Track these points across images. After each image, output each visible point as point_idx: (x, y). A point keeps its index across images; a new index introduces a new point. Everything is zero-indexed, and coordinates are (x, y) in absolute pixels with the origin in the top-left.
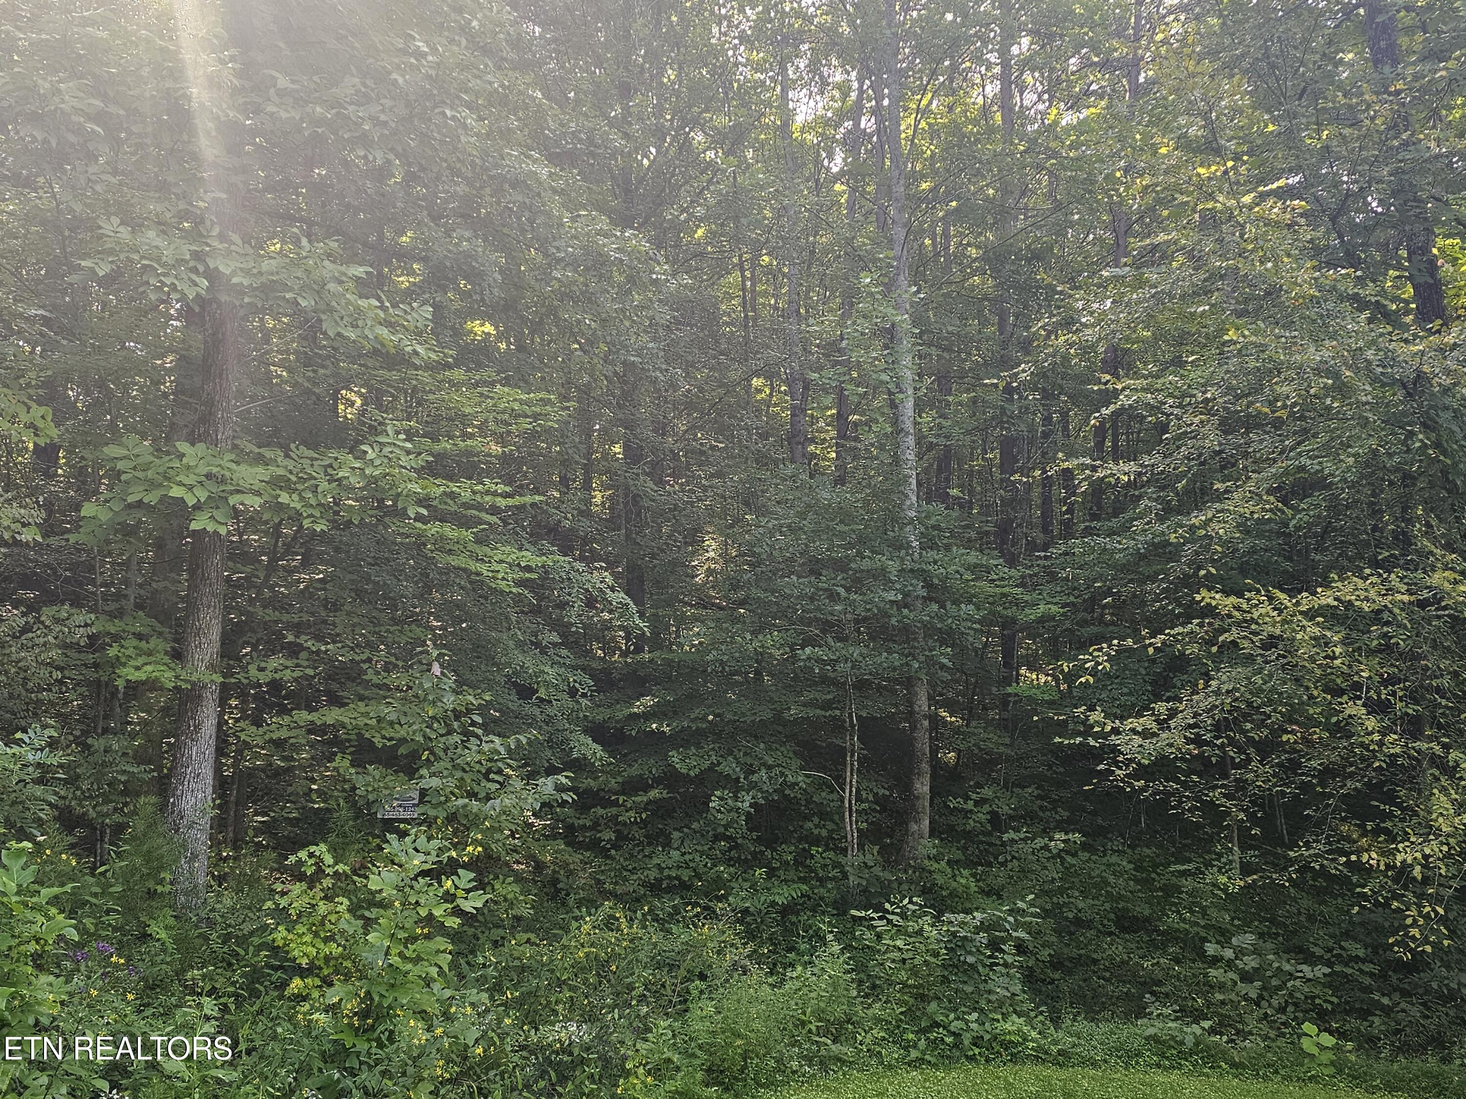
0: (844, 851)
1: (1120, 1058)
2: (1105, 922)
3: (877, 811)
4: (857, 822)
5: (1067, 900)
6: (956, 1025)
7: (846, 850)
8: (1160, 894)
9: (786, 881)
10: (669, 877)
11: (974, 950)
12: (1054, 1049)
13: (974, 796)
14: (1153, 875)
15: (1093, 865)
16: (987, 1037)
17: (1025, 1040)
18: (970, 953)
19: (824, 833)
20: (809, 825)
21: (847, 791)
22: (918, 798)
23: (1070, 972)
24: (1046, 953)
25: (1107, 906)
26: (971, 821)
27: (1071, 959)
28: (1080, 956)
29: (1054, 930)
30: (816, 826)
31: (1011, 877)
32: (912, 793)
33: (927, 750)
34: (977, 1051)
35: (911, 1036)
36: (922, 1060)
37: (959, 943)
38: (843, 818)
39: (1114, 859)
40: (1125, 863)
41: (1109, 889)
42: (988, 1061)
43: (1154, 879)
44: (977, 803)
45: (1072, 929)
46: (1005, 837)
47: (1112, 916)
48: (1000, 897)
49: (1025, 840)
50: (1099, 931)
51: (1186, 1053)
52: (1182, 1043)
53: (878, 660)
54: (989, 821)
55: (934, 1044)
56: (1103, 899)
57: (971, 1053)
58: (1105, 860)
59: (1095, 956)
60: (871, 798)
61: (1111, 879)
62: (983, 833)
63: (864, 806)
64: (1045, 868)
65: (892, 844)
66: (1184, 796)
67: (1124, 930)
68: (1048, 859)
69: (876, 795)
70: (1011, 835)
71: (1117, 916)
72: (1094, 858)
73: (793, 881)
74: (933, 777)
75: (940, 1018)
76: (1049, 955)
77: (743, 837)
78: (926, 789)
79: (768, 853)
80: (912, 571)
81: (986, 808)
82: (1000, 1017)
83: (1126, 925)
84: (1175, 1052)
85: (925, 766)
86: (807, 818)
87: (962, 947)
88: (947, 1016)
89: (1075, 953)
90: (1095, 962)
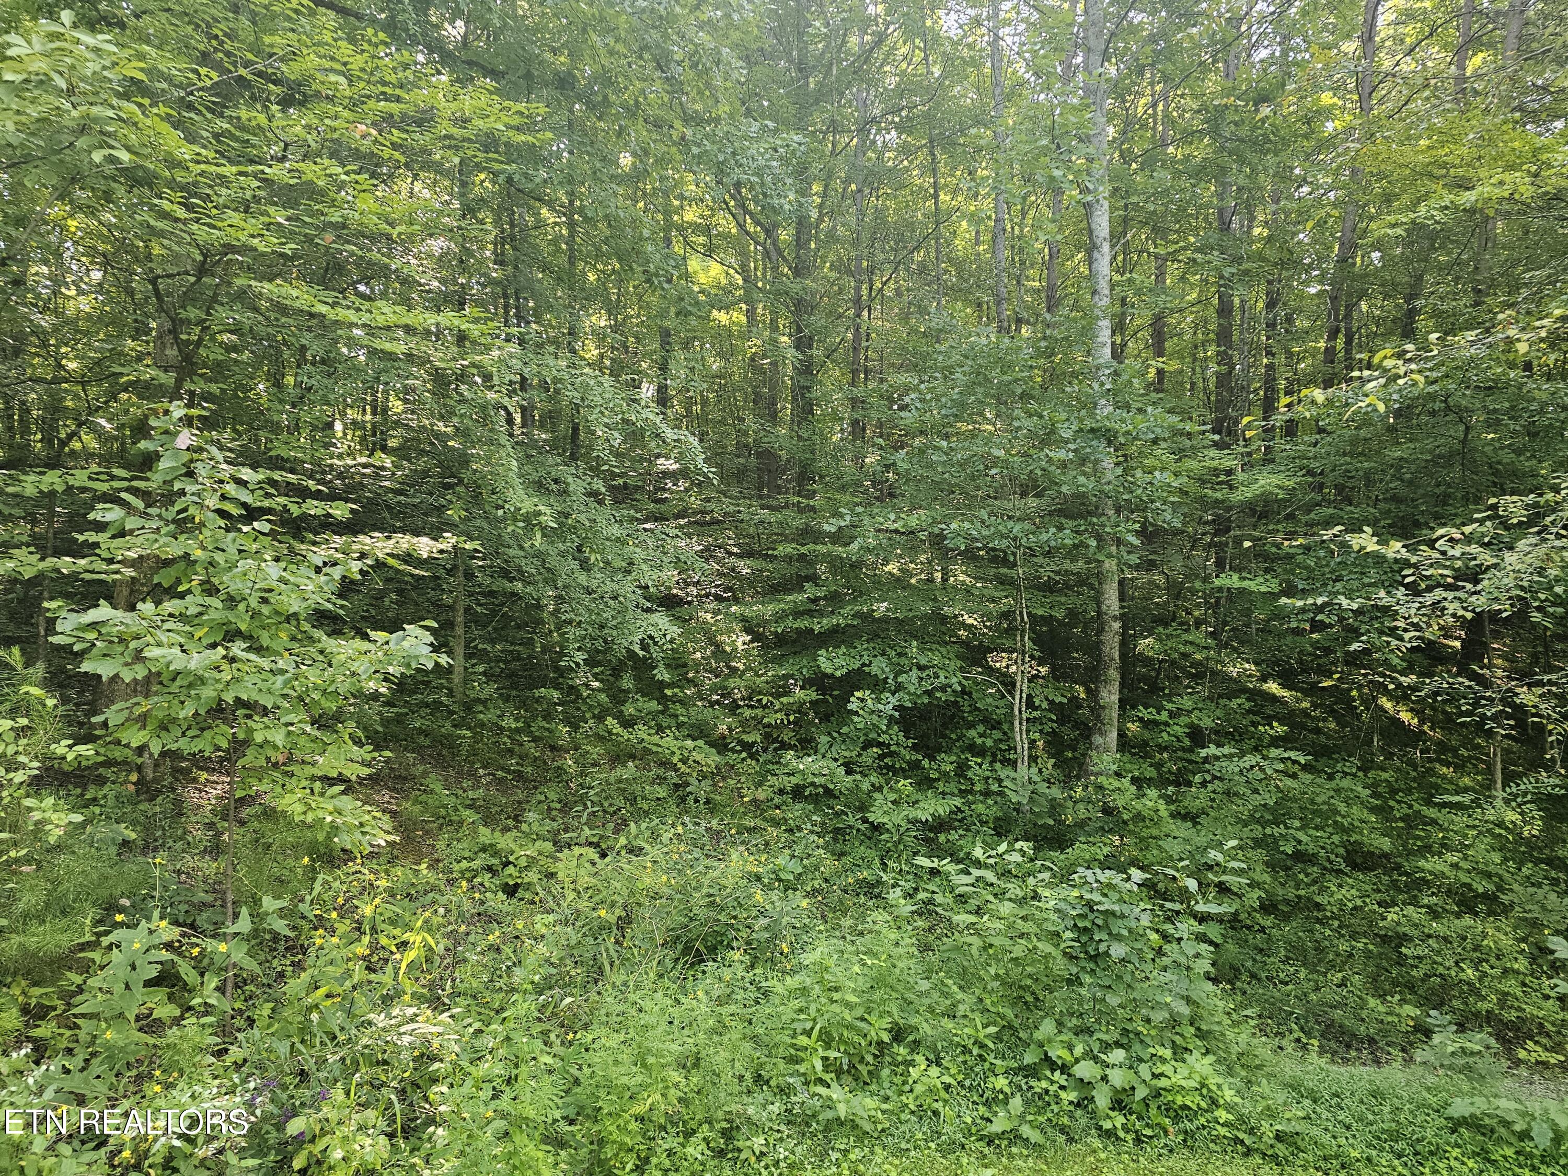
0: (1013, 764)
1: (1399, 1156)
2: (1333, 857)
3: (1053, 721)
4: (1028, 731)
5: (1284, 831)
6: (1085, 1070)
7: (1015, 762)
8: (1401, 824)
9: (944, 794)
10: (813, 784)
11: (1125, 933)
12: (1267, 1129)
13: (1169, 706)
14: (1392, 803)
15: (1318, 790)
16: (1141, 1092)
17: (1214, 1103)
18: (1118, 938)
19: (989, 743)
20: (972, 733)
21: (1017, 697)
22: (1103, 708)
23: (1286, 918)
24: (1256, 896)
25: (1336, 839)
26: (1164, 735)
27: (1287, 902)
28: (1299, 897)
29: (1267, 864)
30: (981, 736)
31: (1213, 800)
32: (1097, 702)
33: (1116, 656)
34: (1119, 1120)
35: (1001, 1082)
36: (1014, 1137)
37: (1100, 922)
38: (1012, 729)
39: (1346, 783)
40: (1360, 789)
41: (1339, 819)
42: (1138, 1141)
43: (1392, 808)
44: (1171, 715)
45: (1289, 863)
46: (1203, 753)
47: (1341, 851)
48: (1195, 824)
49: (1230, 757)
50: (1325, 868)
51: (1531, 1156)
52: (1525, 1135)
53: (1044, 537)
54: (1188, 735)
55: (1040, 1101)
56: (1330, 830)
57: (1107, 1125)
58: (1333, 784)
59: (1318, 899)
60: (1045, 705)
61: (1342, 808)
62: (1184, 749)
63: (1036, 714)
64: (1256, 791)
65: (1075, 758)
66: (1484, 698)
67: (1355, 866)
68: (1260, 781)
69: (1051, 702)
70: (1212, 750)
71: (1347, 851)
72: (1318, 780)
73: (953, 794)
74: (1122, 685)
75: (1058, 1053)
76: (1259, 898)
77: (898, 744)
78: (1115, 698)
79: (926, 763)
80: (1092, 430)
81: (1184, 720)
82: (1167, 1053)
83: (1359, 861)
84: (1509, 1152)
85: (1114, 674)
86: (971, 726)
87: (1106, 927)
88: (1070, 1048)
89: (1291, 893)
90: (1318, 906)
